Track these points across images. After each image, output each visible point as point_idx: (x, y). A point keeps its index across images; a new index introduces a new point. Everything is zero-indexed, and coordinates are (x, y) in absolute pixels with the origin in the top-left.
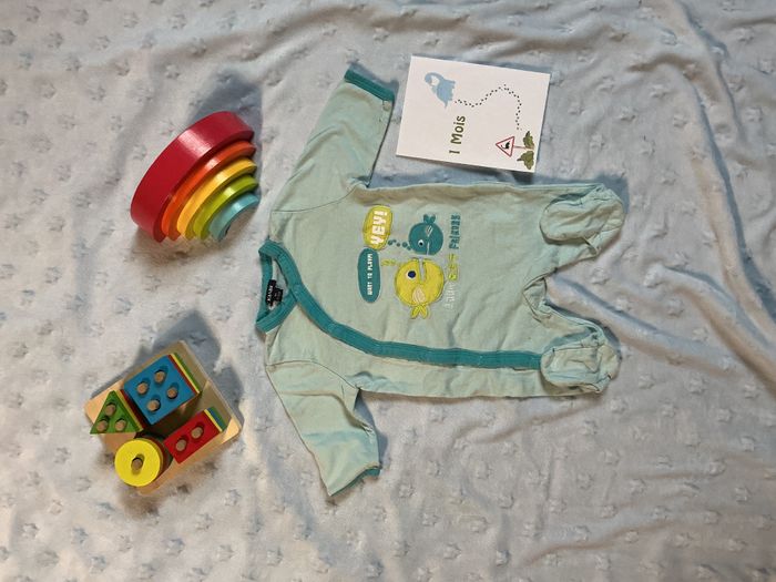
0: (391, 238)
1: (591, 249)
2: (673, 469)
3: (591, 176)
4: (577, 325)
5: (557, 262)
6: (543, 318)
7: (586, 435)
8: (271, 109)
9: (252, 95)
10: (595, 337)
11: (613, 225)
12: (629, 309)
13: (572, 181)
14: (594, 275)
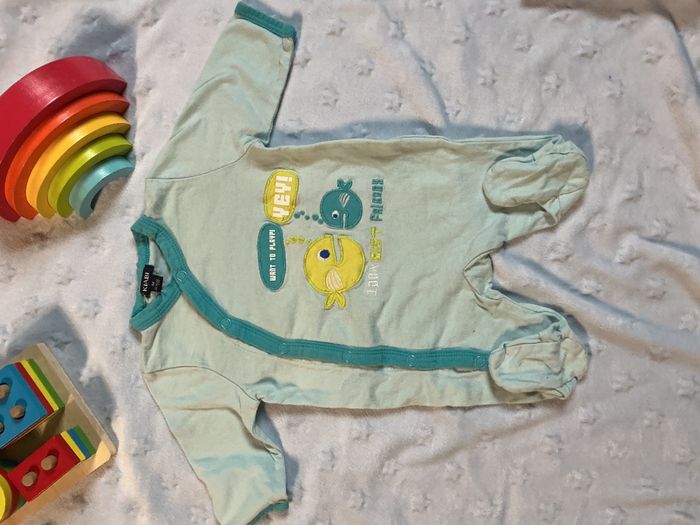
0: (298, 209)
1: (548, 217)
2: (659, 494)
3: (545, 126)
4: (533, 313)
5: (505, 235)
6: (490, 305)
7: (550, 453)
8: (147, 54)
9: (124, 39)
10: (557, 329)
11: (575, 186)
12: (598, 291)
13: (521, 133)
14: (552, 249)
